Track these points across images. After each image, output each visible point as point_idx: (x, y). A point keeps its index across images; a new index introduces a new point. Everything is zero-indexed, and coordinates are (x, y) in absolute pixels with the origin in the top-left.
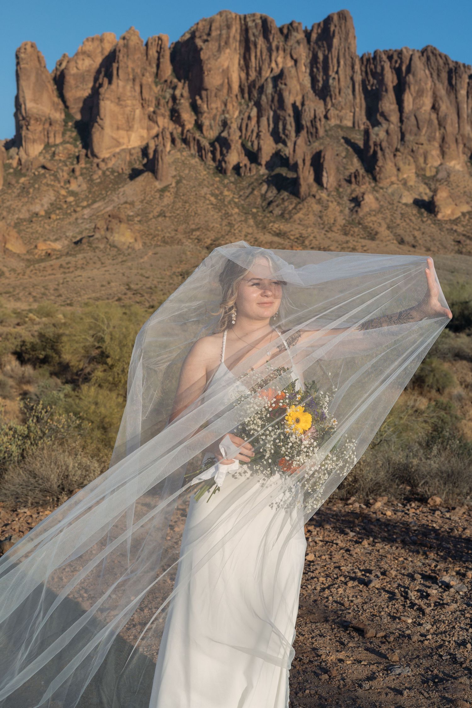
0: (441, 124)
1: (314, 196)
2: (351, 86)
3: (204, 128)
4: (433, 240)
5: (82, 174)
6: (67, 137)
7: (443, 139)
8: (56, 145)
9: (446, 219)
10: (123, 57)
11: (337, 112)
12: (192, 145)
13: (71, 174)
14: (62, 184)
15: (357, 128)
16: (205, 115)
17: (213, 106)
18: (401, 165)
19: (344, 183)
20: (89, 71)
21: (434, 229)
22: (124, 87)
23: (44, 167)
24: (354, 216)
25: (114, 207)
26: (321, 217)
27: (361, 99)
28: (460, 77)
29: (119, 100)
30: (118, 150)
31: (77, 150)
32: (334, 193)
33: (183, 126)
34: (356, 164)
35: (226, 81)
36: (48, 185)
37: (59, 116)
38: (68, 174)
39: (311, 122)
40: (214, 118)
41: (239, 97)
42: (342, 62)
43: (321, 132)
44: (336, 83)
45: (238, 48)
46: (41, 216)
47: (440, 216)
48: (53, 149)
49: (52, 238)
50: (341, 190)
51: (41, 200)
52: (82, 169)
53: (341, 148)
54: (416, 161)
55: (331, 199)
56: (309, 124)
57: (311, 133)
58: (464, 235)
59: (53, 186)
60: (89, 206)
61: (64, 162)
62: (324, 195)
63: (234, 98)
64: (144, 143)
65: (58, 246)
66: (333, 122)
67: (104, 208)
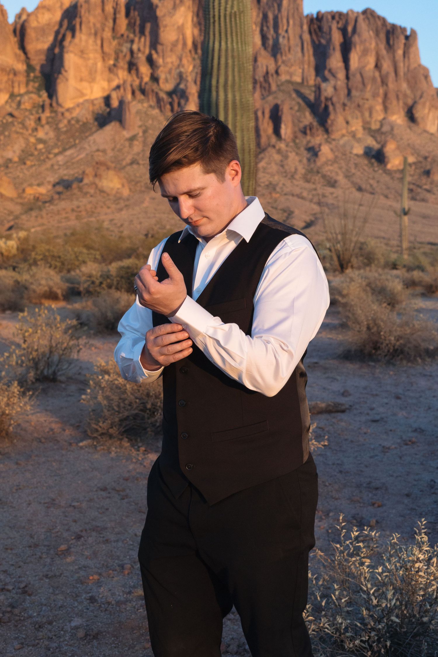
0: (384, 82)
1: (274, 147)
2: (300, 45)
3: (161, 81)
4: (388, 188)
5: (48, 123)
6: (30, 88)
7: (386, 95)
8: (21, 95)
9: (395, 169)
10: (85, 12)
11: (287, 68)
12: (150, 97)
13: (38, 122)
14: (30, 131)
15: (305, 83)
16: (161, 69)
17: (169, 60)
18: (350, 119)
19: (300, 135)
20: (48, 25)
21: (386, 178)
22: (87, 41)
23: (11, 115)
24: (312, 166)
25: (87, 155)
26: (282, 166)
27: (309, 56)
28: (398, 38)
29: (82, 53)
30: (81, 100)
31: (41, 100)
32: (291, 144)
33: (141, 79)
34: (308, 118)
35: (181, 37)
36: (17, 133)
37: (21, 67)
38: (35, 122)
39: (264, 77)
40: (170, 72)
41: (193, 52)
42: (291, 22)
43: (274, 88)
44: (285, 42)
45: (191, 6)
46: (16, 162)
47: (389, 166)
48: (18, 98)
49: (36, 183)
50: (297, 141)
51: (12, 147)
52: (47, 118)
53: (294, 103)
54: (363, 115)
55: (289, 149)
56: (262, 79)
57: (265, 88)
58: (414, 184)
59: (22, 134)
60: (60, 153)
61: (30, 111)
62: (282, 145)
63: (189, 54)
64: (105, 94)
65: (42, 190)
66: (284, 77)
67: (78, 155)
